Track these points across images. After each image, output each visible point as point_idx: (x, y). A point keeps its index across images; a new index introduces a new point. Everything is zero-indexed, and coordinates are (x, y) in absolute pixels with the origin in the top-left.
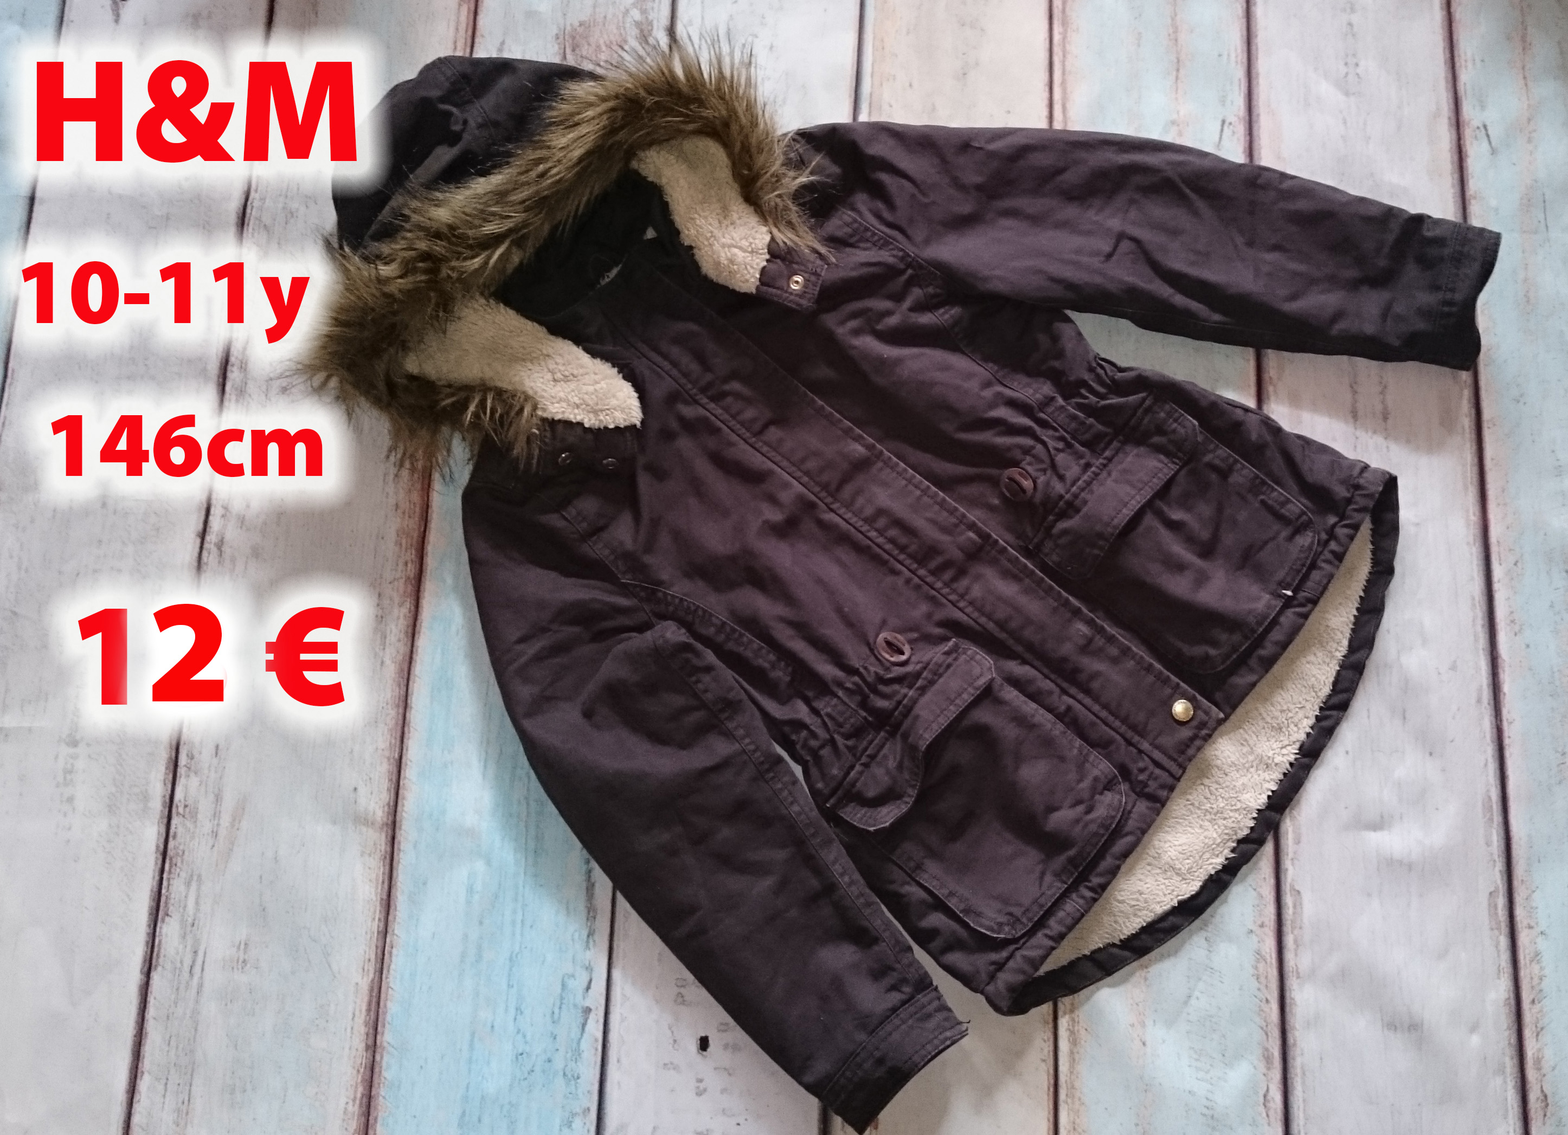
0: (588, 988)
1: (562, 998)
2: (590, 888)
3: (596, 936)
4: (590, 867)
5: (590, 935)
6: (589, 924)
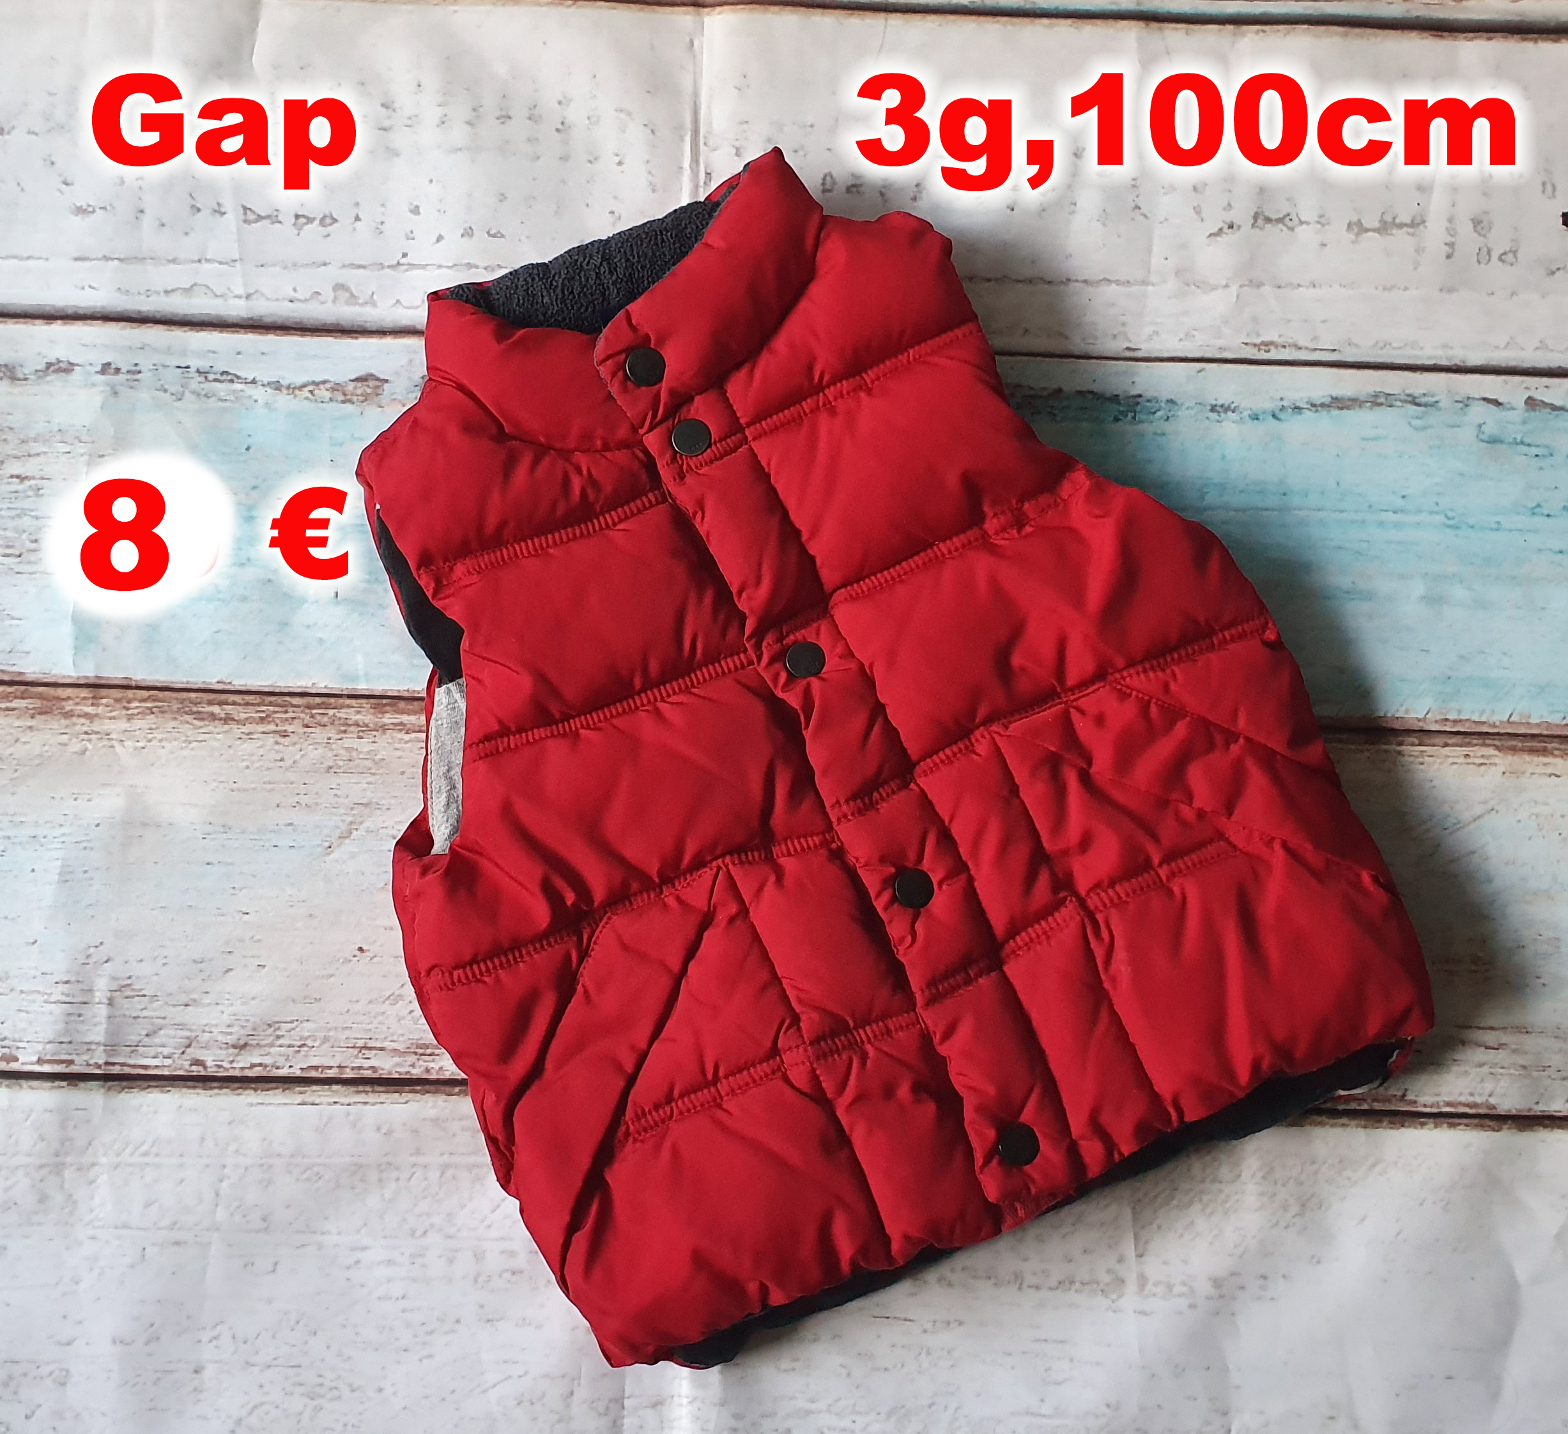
0: (1497, 403)
2: (1339, 403)
3: (1417, 392)
4: (1305, 406)
5: (1414, 401)
6: (1399, 403)
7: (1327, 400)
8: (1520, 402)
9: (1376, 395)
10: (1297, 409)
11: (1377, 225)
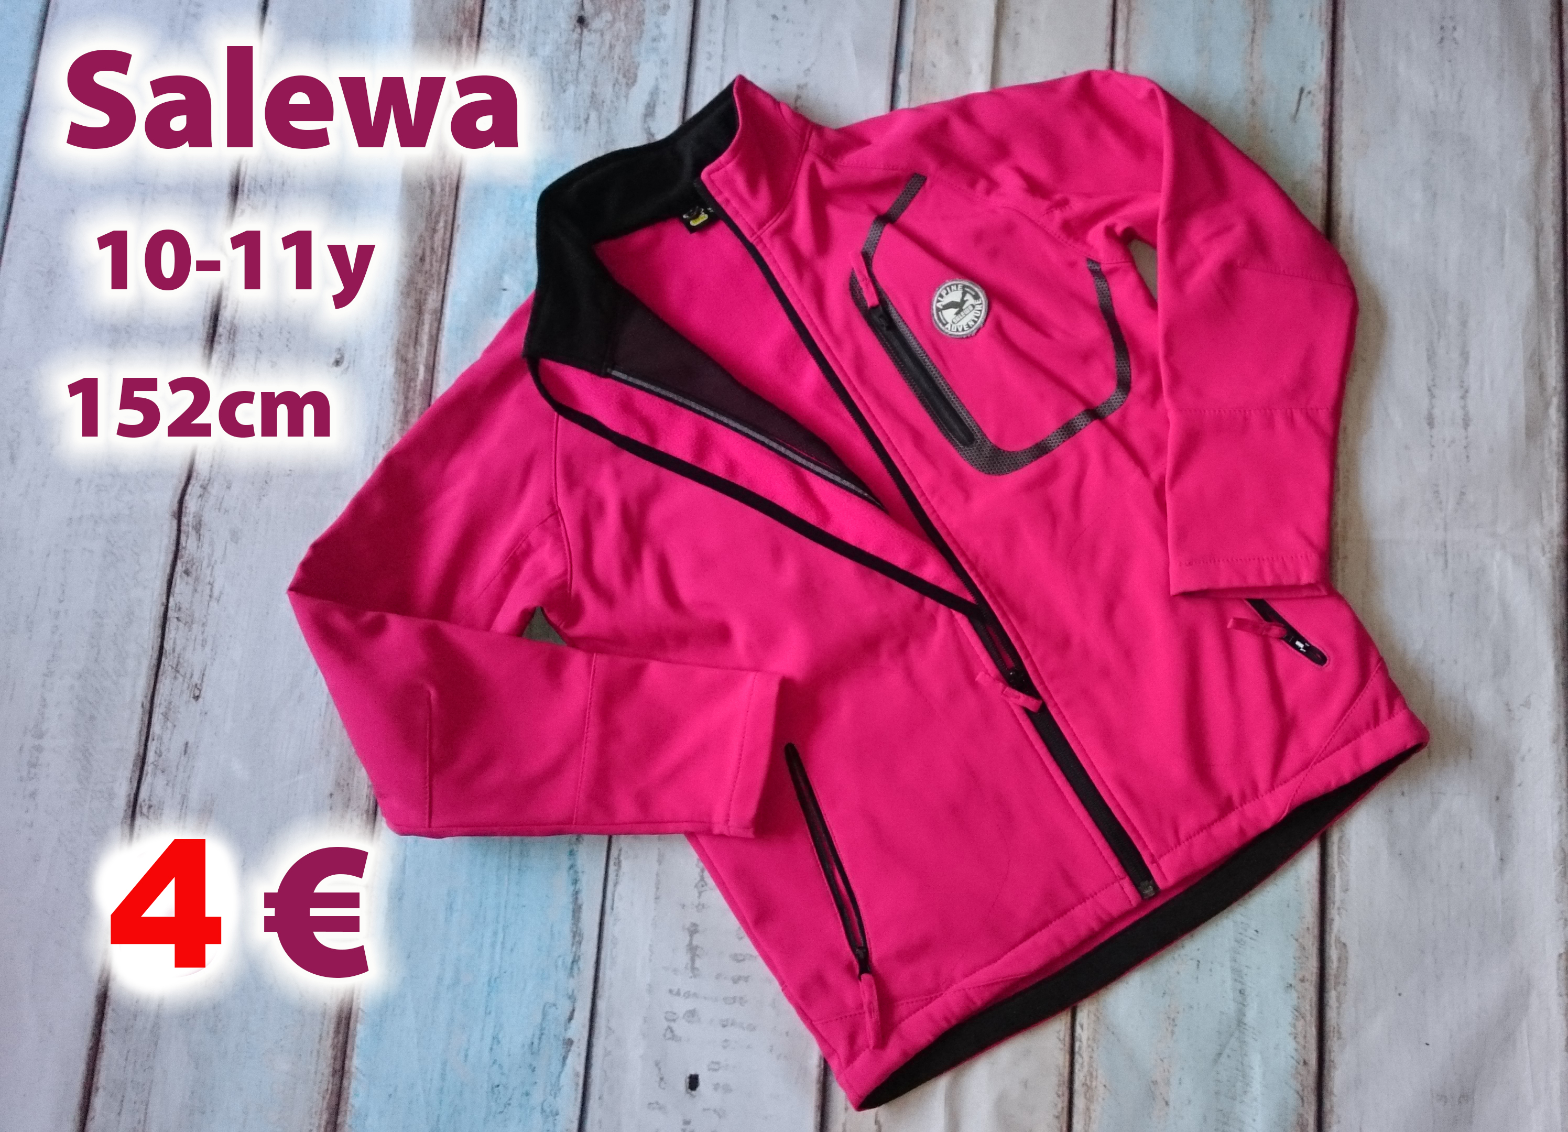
0: (571, 1018)
1: (542, 1029)
2: (577, 910)
3: (581, 963)
4: (577, 888)
5: (575, 961)
6: (574, 949)
7: (580, 902)
8: (570, 1034)
9: (581, 935)
10: (575, 882)
11: (695, 943)
